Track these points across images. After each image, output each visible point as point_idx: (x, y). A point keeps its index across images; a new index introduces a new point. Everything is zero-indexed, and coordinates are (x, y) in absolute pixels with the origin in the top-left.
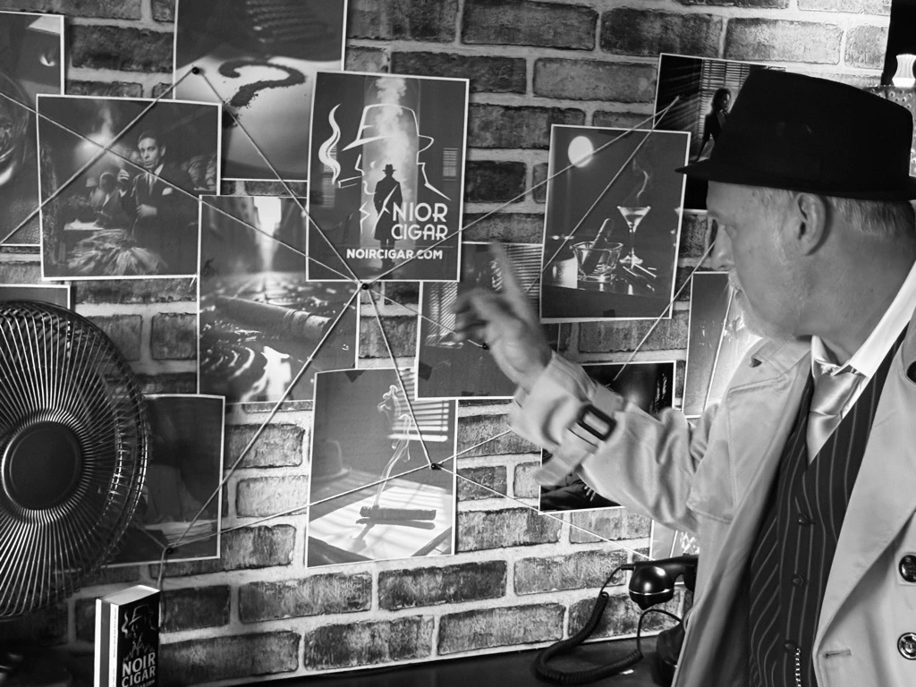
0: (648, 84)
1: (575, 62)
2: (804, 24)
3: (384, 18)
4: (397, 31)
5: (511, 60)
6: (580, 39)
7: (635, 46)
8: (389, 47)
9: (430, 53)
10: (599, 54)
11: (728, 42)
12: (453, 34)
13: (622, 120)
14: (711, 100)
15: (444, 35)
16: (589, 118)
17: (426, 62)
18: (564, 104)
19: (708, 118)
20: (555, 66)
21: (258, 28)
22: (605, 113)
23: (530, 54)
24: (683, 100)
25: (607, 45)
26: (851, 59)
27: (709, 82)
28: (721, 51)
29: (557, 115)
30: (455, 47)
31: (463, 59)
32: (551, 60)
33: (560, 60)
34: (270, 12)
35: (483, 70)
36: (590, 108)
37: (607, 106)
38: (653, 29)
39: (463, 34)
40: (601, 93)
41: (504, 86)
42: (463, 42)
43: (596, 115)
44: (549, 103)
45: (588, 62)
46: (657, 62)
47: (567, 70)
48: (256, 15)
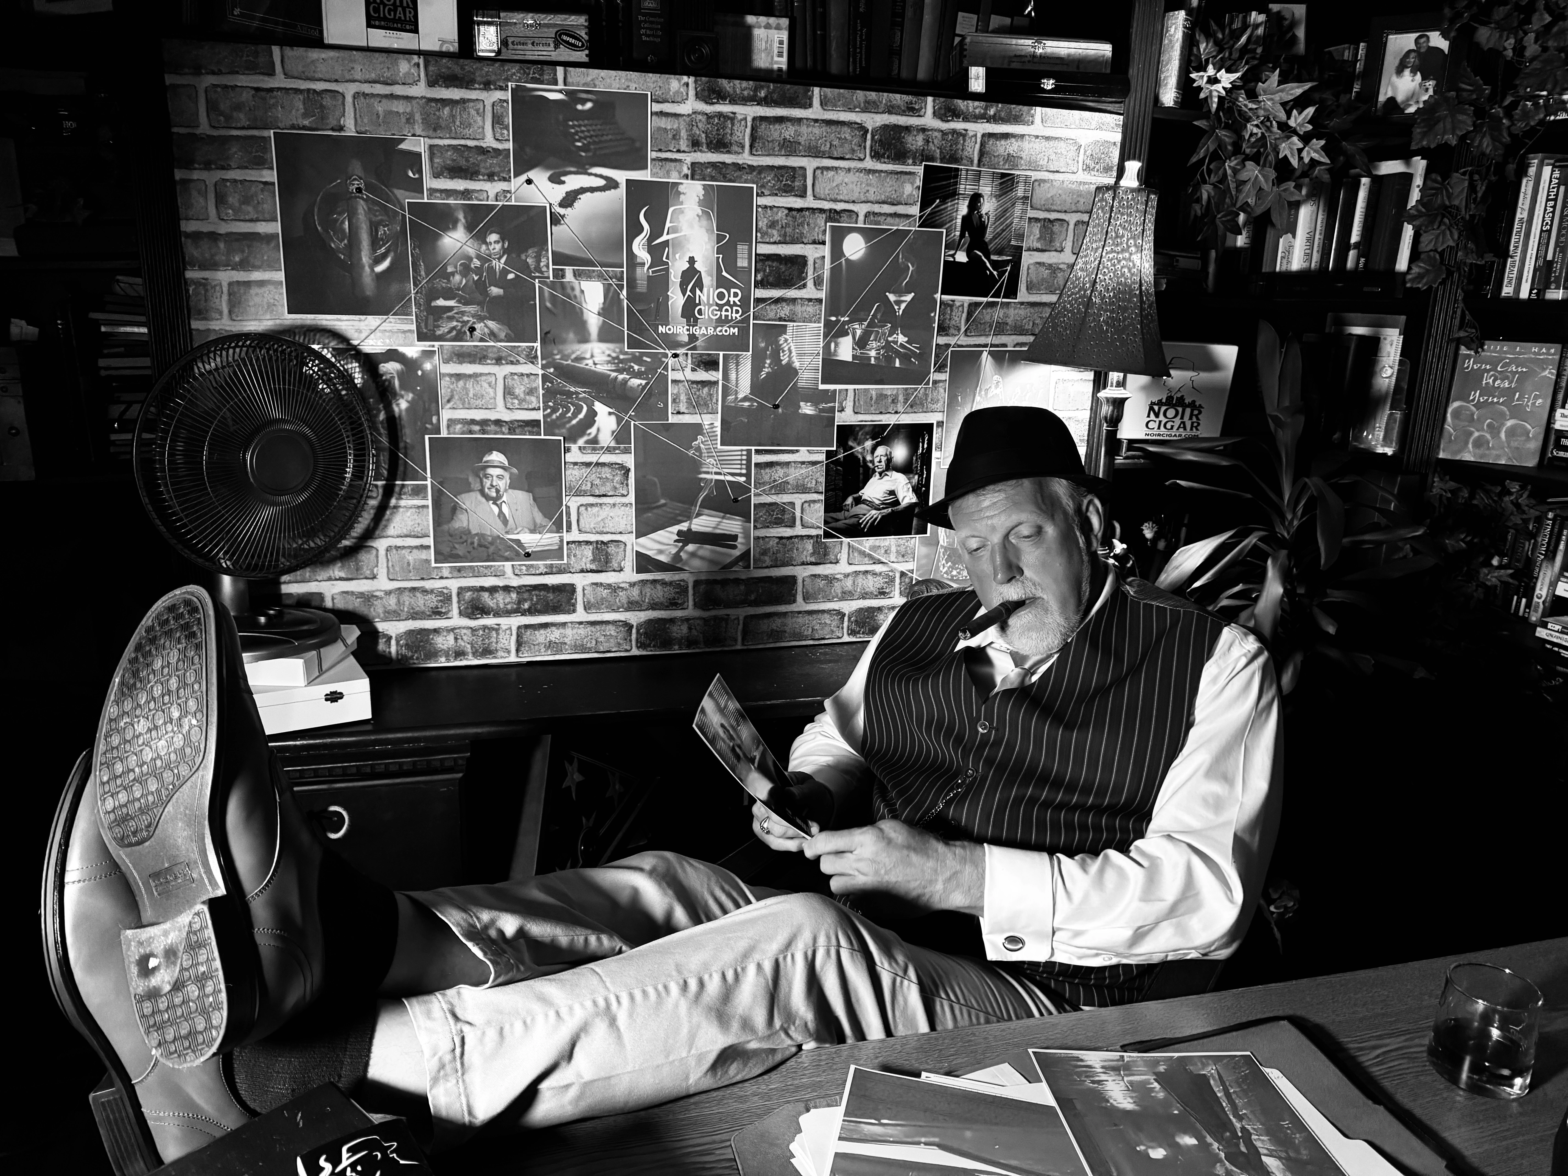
0: (912, 188)
1: (849, 170)
2: (1048, 138)
3: (684, 134)
4: (695, 144)
5: (793, 169)
6: (853, 151)
7: (900, 156)
8: (689, 158)
9: (723, 163)
10: (869, 163)
11: (982, 153)
12: (743, 147)
13: (889, 219)
14: (967, 202)
15: (735, 148)
16: (861, 218)
17: (720, 170)
18: (839, 206)
19: (964, 218)
20: (831, 174)
21: (579, 144)
22: (875, 214)
23: (809, 164)
24: (943, 202)
25: (876, 156)
26: (1087, 169)
27: (965, 187)
28: (976, 161)
29: (833, 215)
30: (746, 158)
31: (752, 168)
32: (828, 169)
33: (836, 169)
34: (588, 131)
35: (769, 177)
36: (862, 209)
37: (877, 208)
38: (916, 142)
39: (751, 146)
40: (871, 197)
41: (788, 190)
42: (751, 153)
43: (867, 215)
44: (827, 205)
45: (860, 170)
46: (920, 170)
47: (841, 177)
48: (576, 133)
